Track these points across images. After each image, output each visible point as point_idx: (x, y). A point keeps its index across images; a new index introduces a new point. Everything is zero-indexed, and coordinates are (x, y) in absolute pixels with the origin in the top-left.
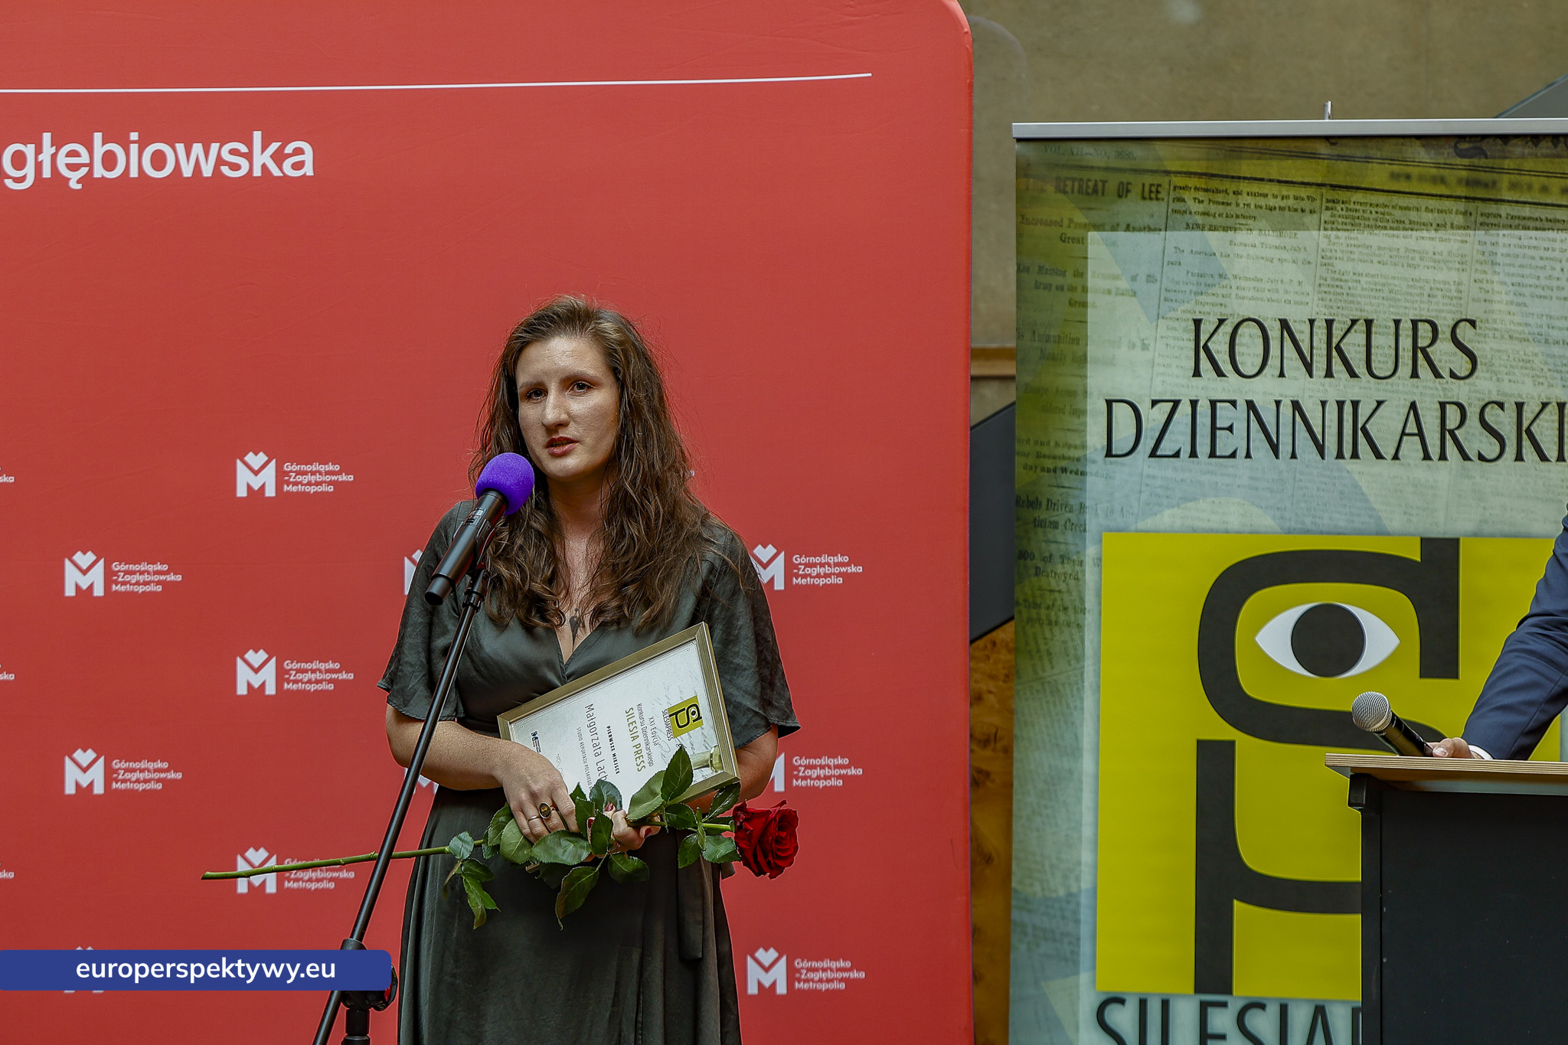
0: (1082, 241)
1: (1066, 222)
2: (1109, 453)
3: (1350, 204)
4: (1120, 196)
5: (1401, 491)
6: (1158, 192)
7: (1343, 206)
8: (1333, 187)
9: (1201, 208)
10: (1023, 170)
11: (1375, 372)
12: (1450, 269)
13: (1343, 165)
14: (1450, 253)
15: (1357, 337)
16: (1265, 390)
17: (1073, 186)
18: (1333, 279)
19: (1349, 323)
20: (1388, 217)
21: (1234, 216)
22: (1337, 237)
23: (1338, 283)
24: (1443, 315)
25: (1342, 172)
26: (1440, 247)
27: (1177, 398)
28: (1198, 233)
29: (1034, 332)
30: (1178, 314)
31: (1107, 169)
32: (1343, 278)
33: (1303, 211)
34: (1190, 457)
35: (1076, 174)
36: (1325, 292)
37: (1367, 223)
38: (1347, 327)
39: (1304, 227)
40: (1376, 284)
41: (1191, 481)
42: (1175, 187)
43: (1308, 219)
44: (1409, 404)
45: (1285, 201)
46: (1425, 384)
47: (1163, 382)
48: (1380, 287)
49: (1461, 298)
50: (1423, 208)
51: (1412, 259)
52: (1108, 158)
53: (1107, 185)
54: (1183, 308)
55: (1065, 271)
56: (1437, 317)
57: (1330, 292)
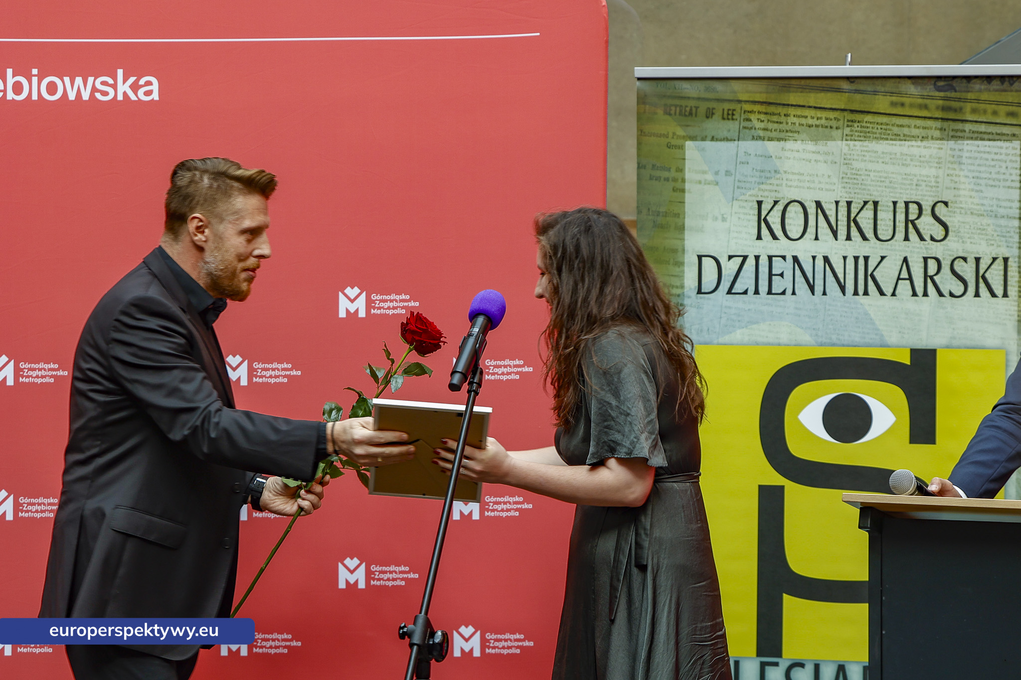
0: (681, 147)
1: (671, 135)
2: (700, 292)
3: (863, 123)
4: (707, 117)
5: (897, 318)
6: (733, 115)
7: (858, 124)
8: (852, 111)
9: (762, 125)
10: (642, 99)
11: (881, 237)
12: (931, 167)
13: (858, 96)
14: (931, 156)
15: (868, 213)
16: (805, 249)
17: (676, 110)
18: (852, 174)
19: (862, 203)
20: (889, 132)
21: (785, 131)
22: (855, 145)
23: (855, 176)
24: (926, 198)
25: (858, 101)
26: (925, 152)
27: (746, 254)
28: (760, 143)
29: (649, 209)
30: (747, 197)
31: (699, 99)
32: (859, 173)
33: (831, 127)
34: (754, 294)
35: (677, 102)
36: (846, 183)
37: (875, 136)
38: (861, 206)
39: (831, 138)
40: (880, 177)
41: (755, 310)
42: (745, 112)
43: (835, 133)
44: (902, 259)
45: (819, 121)
46: (913, 245)
47: (736, 243)
48: (883, 179)
49: (938, 187)
50: (913, 126)
51: (905, 160)
52: (700, 91)
53: (698, 110)
54: (749, 193)
55: (670, 168)
56: (922, 200)
57: (849, 183)
